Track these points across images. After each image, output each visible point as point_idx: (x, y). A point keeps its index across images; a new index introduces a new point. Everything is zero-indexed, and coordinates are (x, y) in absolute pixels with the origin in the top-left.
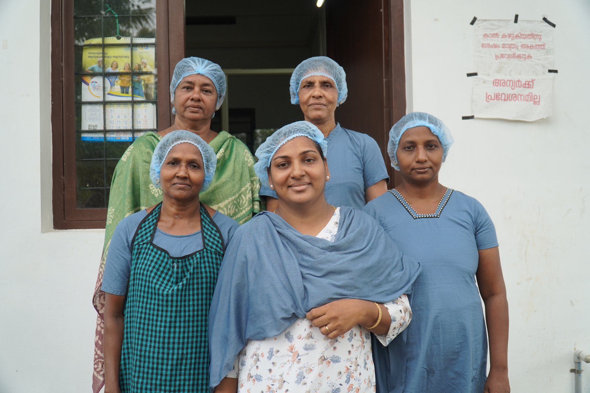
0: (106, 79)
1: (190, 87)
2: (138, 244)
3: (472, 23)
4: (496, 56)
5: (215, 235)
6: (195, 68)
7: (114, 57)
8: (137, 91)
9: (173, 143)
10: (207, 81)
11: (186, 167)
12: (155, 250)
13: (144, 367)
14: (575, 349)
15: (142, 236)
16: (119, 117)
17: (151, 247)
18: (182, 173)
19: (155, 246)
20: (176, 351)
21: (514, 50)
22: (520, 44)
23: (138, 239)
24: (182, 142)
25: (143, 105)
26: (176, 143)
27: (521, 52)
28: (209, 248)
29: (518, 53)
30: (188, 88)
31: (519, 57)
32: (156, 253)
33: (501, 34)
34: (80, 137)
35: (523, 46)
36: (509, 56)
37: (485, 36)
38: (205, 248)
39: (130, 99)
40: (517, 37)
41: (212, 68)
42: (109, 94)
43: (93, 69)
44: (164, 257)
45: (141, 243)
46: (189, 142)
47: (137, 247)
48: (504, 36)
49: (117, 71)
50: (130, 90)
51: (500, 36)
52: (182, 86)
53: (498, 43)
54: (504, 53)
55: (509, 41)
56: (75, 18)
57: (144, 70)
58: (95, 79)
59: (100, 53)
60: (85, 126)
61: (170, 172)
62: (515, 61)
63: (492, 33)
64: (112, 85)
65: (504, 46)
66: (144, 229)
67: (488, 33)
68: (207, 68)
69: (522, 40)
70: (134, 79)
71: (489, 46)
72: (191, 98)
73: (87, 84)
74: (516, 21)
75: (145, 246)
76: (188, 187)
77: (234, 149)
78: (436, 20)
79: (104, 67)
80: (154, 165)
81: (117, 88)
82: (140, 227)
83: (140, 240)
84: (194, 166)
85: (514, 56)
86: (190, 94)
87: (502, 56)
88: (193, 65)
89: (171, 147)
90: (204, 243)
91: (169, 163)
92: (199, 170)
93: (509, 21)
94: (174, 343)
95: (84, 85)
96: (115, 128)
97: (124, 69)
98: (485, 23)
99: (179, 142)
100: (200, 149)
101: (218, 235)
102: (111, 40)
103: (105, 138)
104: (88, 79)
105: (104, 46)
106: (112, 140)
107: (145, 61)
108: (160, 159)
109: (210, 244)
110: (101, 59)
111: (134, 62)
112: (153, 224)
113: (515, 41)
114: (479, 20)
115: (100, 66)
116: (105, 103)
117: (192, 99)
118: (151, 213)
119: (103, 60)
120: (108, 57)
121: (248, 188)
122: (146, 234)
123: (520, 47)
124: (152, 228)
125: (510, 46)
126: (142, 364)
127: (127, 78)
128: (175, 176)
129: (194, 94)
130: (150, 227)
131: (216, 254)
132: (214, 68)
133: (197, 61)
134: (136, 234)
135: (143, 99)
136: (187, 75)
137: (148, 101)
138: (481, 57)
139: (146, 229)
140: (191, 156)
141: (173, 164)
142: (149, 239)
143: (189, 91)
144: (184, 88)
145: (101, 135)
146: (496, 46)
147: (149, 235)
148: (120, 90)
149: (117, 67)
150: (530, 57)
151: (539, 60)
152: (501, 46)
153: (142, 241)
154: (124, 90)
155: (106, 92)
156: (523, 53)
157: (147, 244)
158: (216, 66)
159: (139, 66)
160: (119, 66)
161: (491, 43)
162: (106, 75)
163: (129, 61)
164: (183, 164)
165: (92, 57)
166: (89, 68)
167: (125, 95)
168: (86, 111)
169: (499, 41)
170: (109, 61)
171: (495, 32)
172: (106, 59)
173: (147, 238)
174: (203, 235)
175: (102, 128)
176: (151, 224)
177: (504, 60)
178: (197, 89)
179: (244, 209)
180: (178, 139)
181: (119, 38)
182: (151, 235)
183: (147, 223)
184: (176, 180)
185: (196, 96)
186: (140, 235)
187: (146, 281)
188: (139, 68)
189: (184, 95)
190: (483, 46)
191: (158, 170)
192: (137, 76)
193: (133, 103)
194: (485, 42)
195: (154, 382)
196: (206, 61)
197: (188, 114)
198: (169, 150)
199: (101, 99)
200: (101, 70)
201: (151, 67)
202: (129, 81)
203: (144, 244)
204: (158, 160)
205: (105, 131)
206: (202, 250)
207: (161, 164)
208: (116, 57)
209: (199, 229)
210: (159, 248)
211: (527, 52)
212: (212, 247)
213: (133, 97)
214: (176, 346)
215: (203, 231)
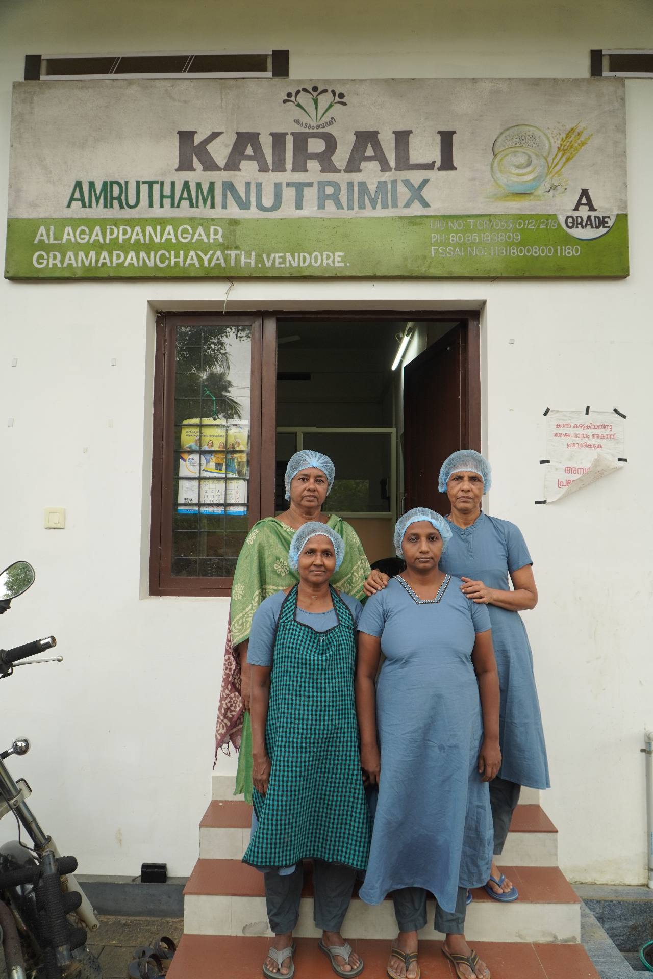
0: (202, 456)
1: (305, 478)
2: (284, 621)
3: (545, 414)
4: (568, 445)
5: (346, 612)
6: (309, 462)
7: (210, 436)
8: (231, 468)
9: (308, 535)
10: (321, 474)
11: (321, 556)
12: (299, 626)
13: (298, 729)
14: (645, 729)
15: (286, 615)
16: (212, 492)
17: (296, 624)
18: (318, 562)
19: (298, 623)
20: (327, 713)
21: (585, 440)
22: (591, 434)
23: (283, 618)
24: (317, 534)
25: (235, 482)
26: (311, 536)
27: (592, 441)
28: (343, 623)
29: (589, 442)
30: (303, 479)
31: (590, 446)
32: (301, 629)
33: (573, 425)
34: (176, 510)
35: (594, 436)
36: (580, 445)
37: (558, 426)
38: (340, 623)
39: (224, 475)
40: (588, 427)
41: (323, 461)
42: (204, 470)
43: (190, 447)
44: (308, 632)
45: (286, 621)
46: (322, 534)
47: (282, 624)
48: (576, 426)
49: (213, 449)
50: (224, 467)
51: (572, 427)
52: (298, 478)
53: (569, 433)
54: (576, 442)
55: (580, 431)
56: (176, 399)
57: (238, 449)
58: (192, 456)
59: (198, 432)
60: (181, 500)
61: (307, 561)
62: (586, 450)
63: (564, 423)
64: (208, 462)
65: (575, 436)
66: (286, 608)
67: (560, 424)
68: (320, 461)
69: (593, 430)
70: (228, 457)
71: (561, 435)
72: (307, 489)
73: (185, 461)
74: (587, 413)
75: (289, 623)
76: (323, 573)
77: (344, 531)
78: (511, 410)
79: (200, 446)
80: (293, 554)
81: (212, 465)
82: (283, 607)
83: (285, 618)
84: (328, 555)
85: (585, 445)
86: (306, 485)
87: (574, 445)
88: (307, 459)
89: (307, 539)
90: (338, 619)
91: (306, 553)
92: (332, 558)
93: (580, 412)
94: (325, 706)
95: (181, 462)
96: (208, 502)
97: (219, 447)
98: (557, 414)
99: (314, 534)
100: (332, 539)
101: (348, 612)
102: (208, 421)
103: (199, 510)
104: (185, 456)
105: (201, 426)
106: (206, 513)
107: (238, 440)
108: (298, 548)
109: (343, 620)
110: (199, 437)
111: (229, 441)
112: (294, 604)
113: (586, 431)
114: (552, 412)
115: (197, 445)
116: (200, 479)
117: (309, 490)
118: (290, 594)
119: (200, 440)
120: (205, 436)
121: (359, 566)
122: (289, 613)
123: (591, 437)
124: (293, 607)
125: (581, 436)
126: (297, 726)
127: (220, 456)
128: (312, 564)
129: (310, 485)
130: (291, 606)
131: (348, 629)
132: (326, 460)
133: (310, 455)
134: (281, 613)
135: (236, 476)
136: (303, 468)
137: (241, 477)
138: (554, 446)
139: (288, 609)
140: (325, 546)
141: (309, 553)
142: (292, 617)
143: (305, 483)
144: (300, 479)
145: (196, 508)
146: (567, 436)
147: (291, 613)
148: (214, 467)
149: (212, 446)
150: (600, 446)
151: (609, 449)
152: (573, 435)
153: (287, 619)
154: (218, 466)
155: (202, 469)
156: (594, 443)
157: (292, 621)
158: (327, 459)
159: (233, 444)
160: (214, 445)
161: (563, 433)
162: (202, 453)
163: (224, 440)
164: (319, 554)
165: (190, 436)
166: (187, 446)
167: (219, 471)
168: (183, 486)
169: (571, 431)
170: (206, 440)
171: (567, 422)
172: (203, 438)
173: (290, 616)
174: (336, 612)
175: (197, 502)
176: (292, 604)
177: (576, 449)
178: (312, 480)
179: (359, 585)
180: (313, 531)
181: (215, 419)
182: (293, 614)
183: (288, 603)
184: (313, 568)
185: (312, 487)
186: (284, 614)
187: (296, 653)
188: (233, 447)
189: (300, 487)
190: (555, 435)
191: (296, 558)
192: (231, 454)
193: (226, 479)
194: (557, 432)
195: (308, 741)
196: (318, 454)
197: (305, 503)
198: (306, 541)
199: (197, 475)
200: (198, 448)
201: (244, 446)
202: (223, 458)
203: (288, 621)
204: (296, 550)
205: (200, 505)
206: (338, 625)
207: (299, 553)
208: (213, 436)
209: (332, 607)
210: (302, 625)
211: (598, 441)
212: (345, 623)
213: (226, 473)
214: (327, 709)
215: (335, 609)
